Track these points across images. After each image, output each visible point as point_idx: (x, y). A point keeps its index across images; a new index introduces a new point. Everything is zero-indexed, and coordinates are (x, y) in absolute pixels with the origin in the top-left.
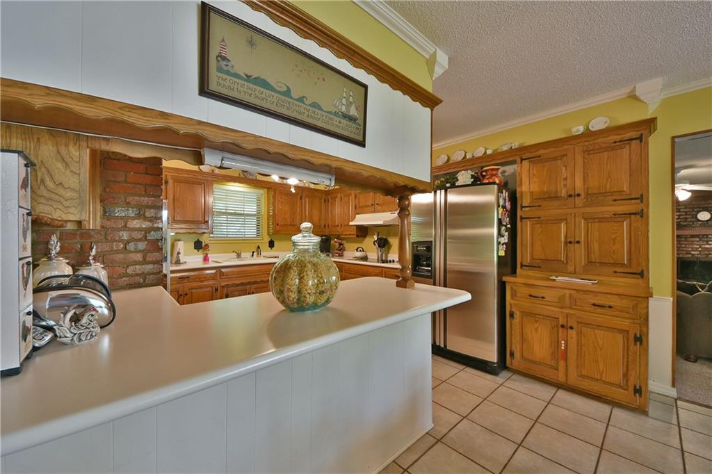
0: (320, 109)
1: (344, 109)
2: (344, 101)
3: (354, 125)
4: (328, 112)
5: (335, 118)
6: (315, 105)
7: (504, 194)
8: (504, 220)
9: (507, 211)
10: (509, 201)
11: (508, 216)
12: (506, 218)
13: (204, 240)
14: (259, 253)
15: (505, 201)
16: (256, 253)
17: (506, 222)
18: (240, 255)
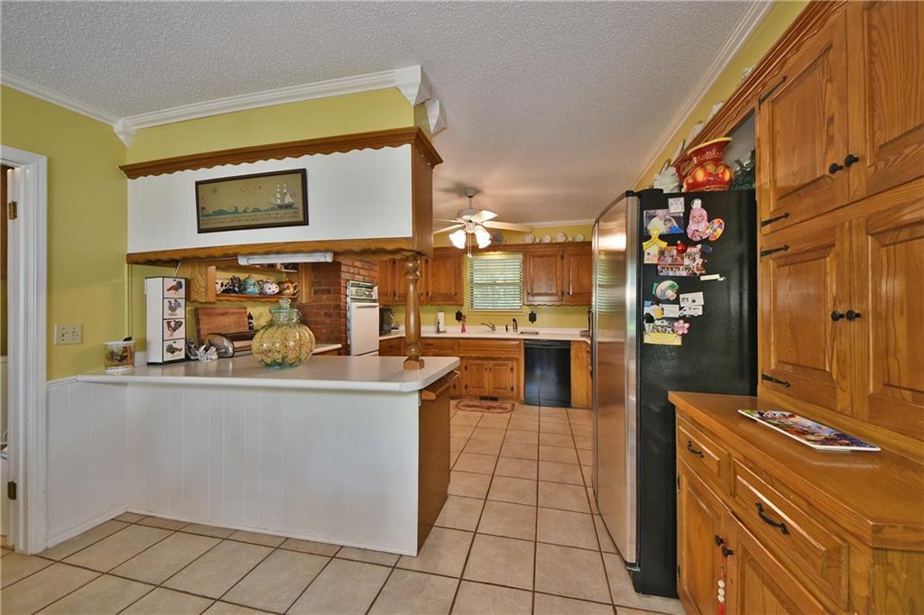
0: (260, 211)
1: (279, 202)
2: (278, 195)
3: (291, 211)
4: (265, 211)
5: (272, 212)
6: (256, 210)
7: (677, 206)
8: (675, 265)
9: (694, 244)
10: (709, 220)
11: (703, 254)
12: (687, 262)
13: (464, 311)
14: (516, 328)
15: (684, 219)
16: (510, 328)
17: (687, 268)
18: (493, 328)
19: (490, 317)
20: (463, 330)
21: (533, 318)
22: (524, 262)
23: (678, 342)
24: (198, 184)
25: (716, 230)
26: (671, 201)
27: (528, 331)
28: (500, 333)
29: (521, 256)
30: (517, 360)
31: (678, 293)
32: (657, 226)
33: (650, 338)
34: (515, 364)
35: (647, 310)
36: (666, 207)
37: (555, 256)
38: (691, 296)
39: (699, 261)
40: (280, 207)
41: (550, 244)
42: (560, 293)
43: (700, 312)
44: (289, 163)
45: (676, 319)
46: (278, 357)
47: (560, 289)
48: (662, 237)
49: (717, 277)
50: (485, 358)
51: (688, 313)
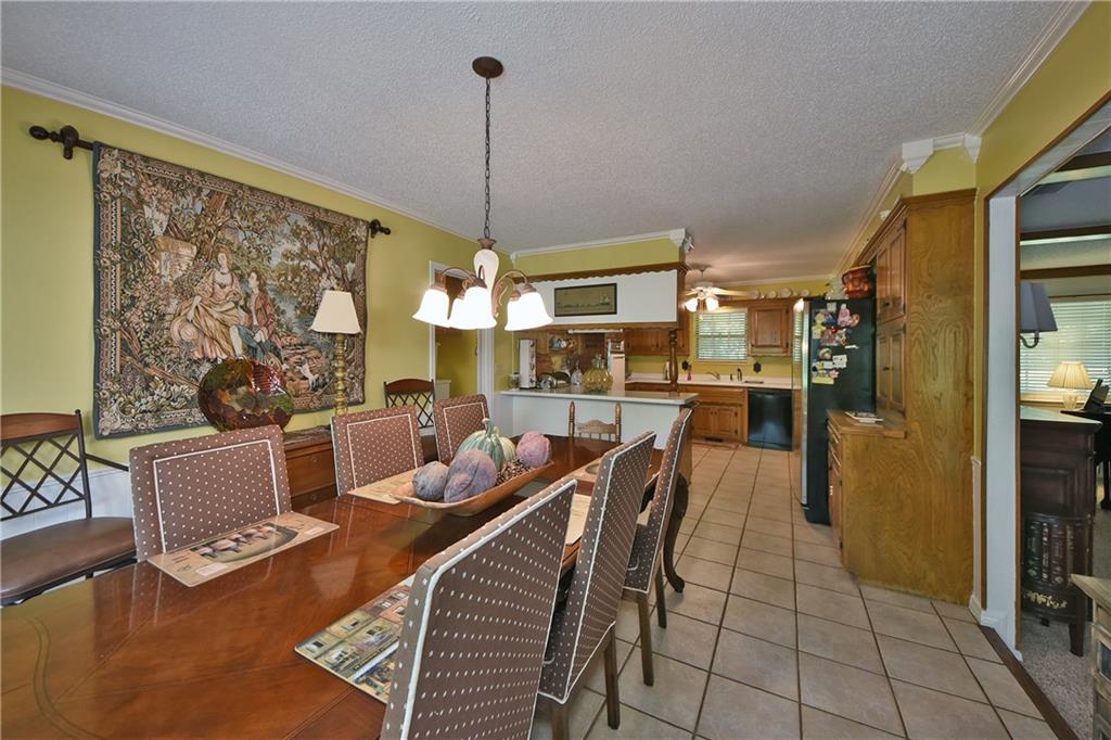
1: (601, 301)
2: (601, 298)
3: (608, 306)
7: (832, 308)
8: (830, 340)
9: (842, 328)
10: (851, 315)
11: (847, 334)
12: (837, 338)
13: (690, 361)
14: (740, 377)
15: (836, 315)
16: (735, 377)
17: (838, 342)
18: (718, 377)
19: (716, 366)
20: (689, 379)
21: (757, 368)
22: (749, 316)
23: (832, 382)
24: (556, 289)
25: (855, 320)
26: (828, 304)
27: (752, 379)
28: (725, 381)
29: (746, 310)
30: (741, 405)
31: (832, 355)
32: (820, 319)
33: (816, 380)
34: (739, 409)
35: (813, 365)
36: (825, 307)
37: (780, 310)
38: (839, 357)
39: (844, 338)
40: (602, 304)
41: (776, 300)
42: (784, 345)
43: (845, 366)
44: (607, 280)
45: (830, 370)
46: (599, 386)
47: (784, 342)
48: (823, 324)
49: (854, 346)
50: (712, 404)
51: (838, 366)
